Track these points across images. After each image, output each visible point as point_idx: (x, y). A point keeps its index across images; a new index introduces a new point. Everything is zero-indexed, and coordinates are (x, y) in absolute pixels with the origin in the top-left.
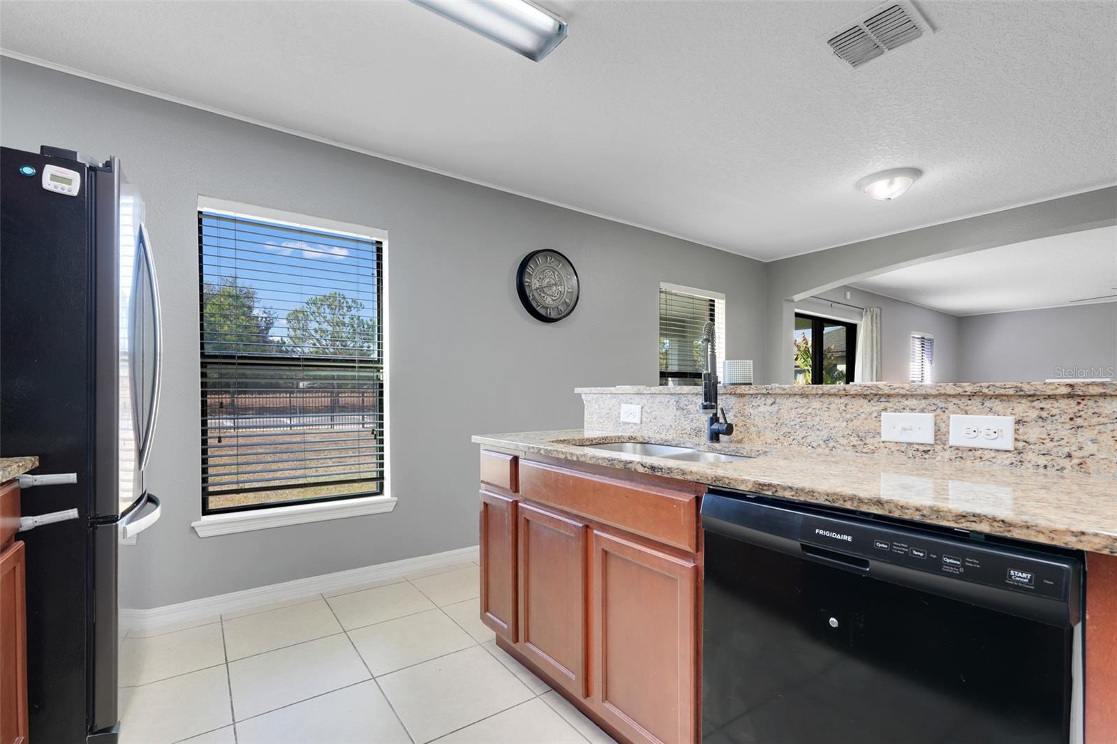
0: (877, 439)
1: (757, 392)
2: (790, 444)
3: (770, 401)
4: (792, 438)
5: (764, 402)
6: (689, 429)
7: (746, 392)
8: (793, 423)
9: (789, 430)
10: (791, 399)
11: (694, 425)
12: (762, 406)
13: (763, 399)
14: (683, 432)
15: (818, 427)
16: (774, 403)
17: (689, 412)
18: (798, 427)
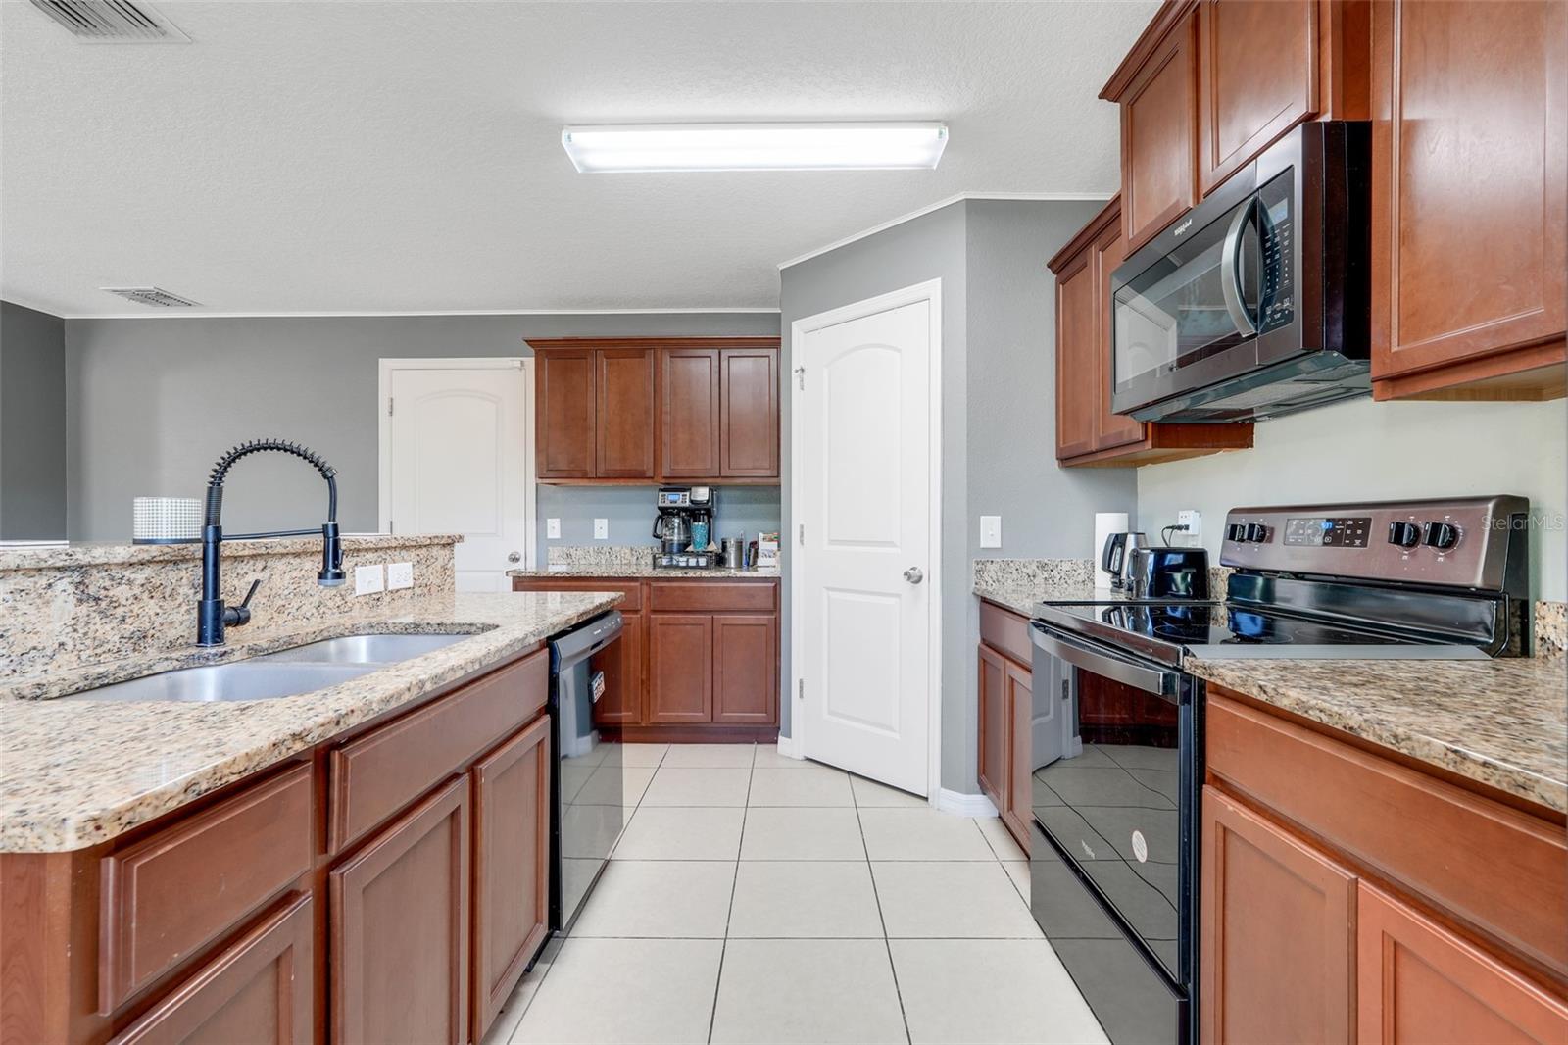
0: (353, 596)
1: (255, 552)
2: (286, 621)
3: (260, 564)
4: (286, 612)
5: (252, 568)
6: (116, 638)
7: (240, 554)
8: (286, 592)
9: (283, 603)
10: (284, 560)
11: (128, 629)
12: (251, 573)
13: (251, 562)
14: (99, 651)
15: (310, 592)
16: (265, 567)
17: (114, 604)
18: (292, 596)
